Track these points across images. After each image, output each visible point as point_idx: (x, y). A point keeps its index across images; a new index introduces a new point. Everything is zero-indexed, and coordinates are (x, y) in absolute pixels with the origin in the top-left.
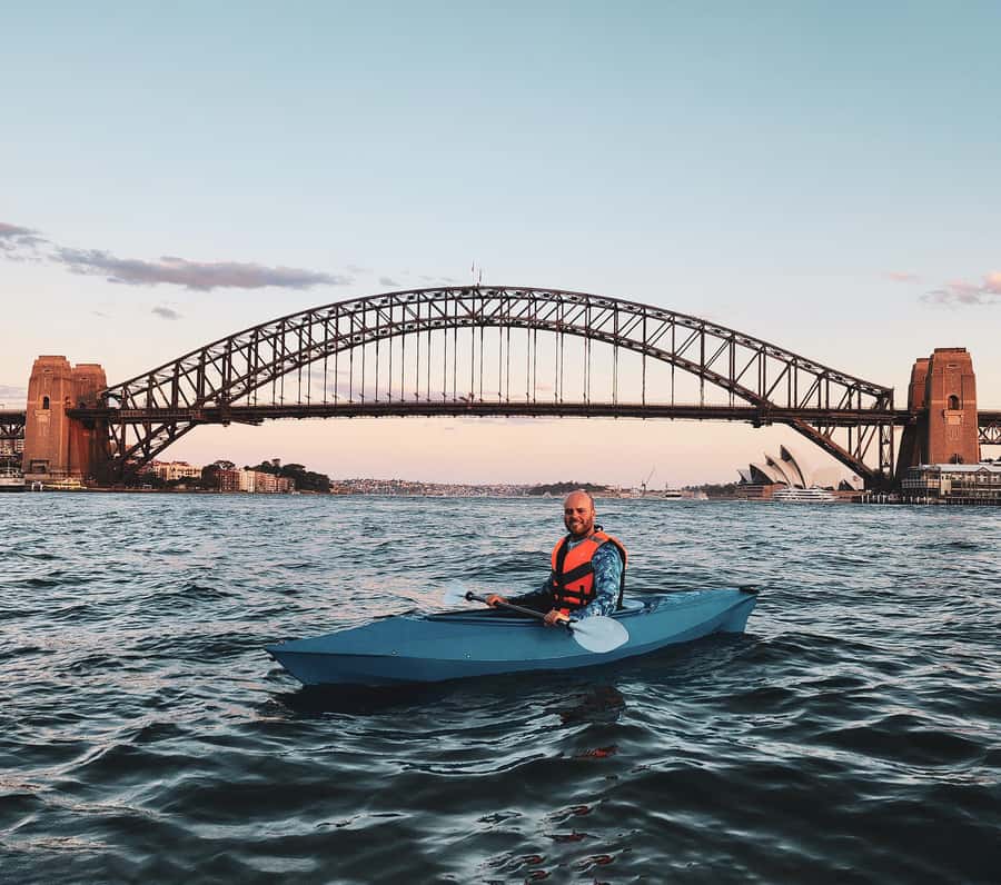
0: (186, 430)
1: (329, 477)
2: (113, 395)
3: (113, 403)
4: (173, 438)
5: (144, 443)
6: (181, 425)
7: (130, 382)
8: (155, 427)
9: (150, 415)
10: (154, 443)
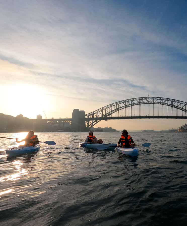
0: (99, 121)
1: (116, 129)
2: (87, 116)
3: (86, 117)
4: (97, 123)
5: (92, 124)
6: (98, 120)
7: (90, 113)
8: (94, 121)
9: (93, 119)
10: (94, 124)
